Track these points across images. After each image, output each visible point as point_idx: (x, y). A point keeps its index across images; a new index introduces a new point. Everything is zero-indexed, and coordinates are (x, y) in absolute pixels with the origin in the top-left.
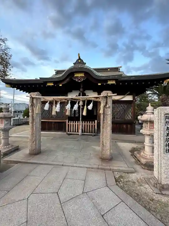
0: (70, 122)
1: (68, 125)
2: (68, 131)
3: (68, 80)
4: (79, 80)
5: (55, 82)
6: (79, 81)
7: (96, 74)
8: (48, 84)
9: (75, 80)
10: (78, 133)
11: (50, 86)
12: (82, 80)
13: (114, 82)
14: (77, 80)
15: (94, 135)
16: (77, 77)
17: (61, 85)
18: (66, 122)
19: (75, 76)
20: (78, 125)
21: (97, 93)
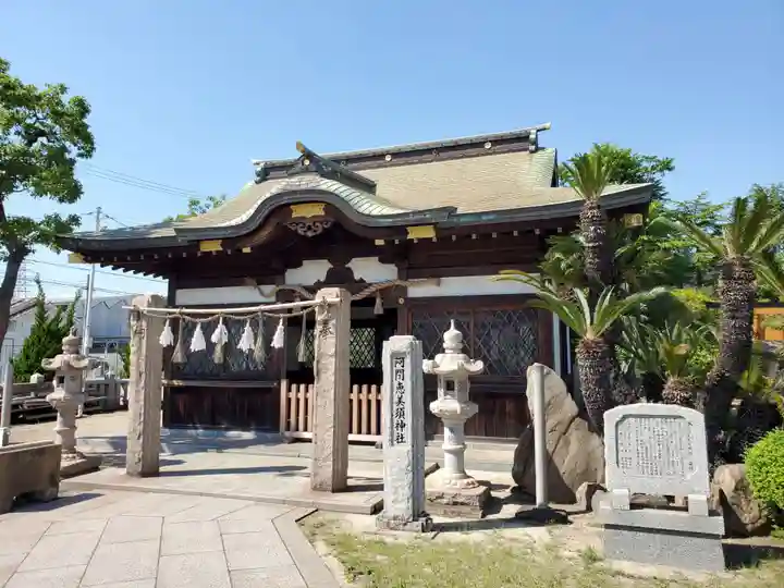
1: (289, 400)
3: (270, 230)
4: (309, 228)
5: (226, 241)
6: (310, 234)
7: (361, 210)
8: (205, 248)
9: (296, 230)
11: (210, 253)
12: (320, 231)
13: (429, 233)
14: (300, 231)
16: (300, 218)
17: (247, 250)
18: (278, 389)
19: (294, 215)
21: (396, 269)
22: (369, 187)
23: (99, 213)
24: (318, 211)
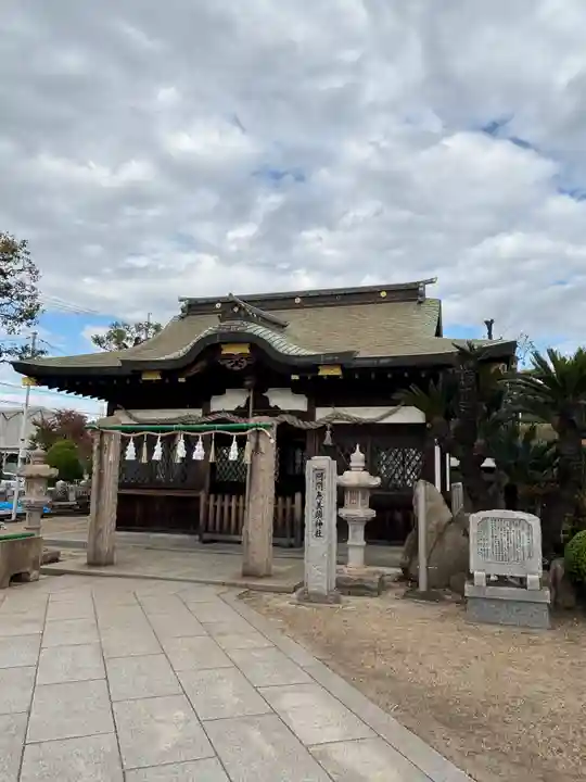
0: (212, 497)
1: (208, 508)
2: (207, 531)
3: (202, 364)
4: (237, 363)
5: (164, 373)
6: (237, 368)
7: (281, 350)
8: (146, 377)
9: (225, 365)
10: (237, 538)
11: (151, 381)
12: (245, 365)
13: (337, 372)
14: (229, 366)
15: (291, 546)
16: (230, 356)
17: (182, 380)
18: (198, 499)
19: (224, 352)
20: (237, 508)
21: (306, 399)
22: (280, 326)
23: (34, 338)
24: (246, 350)
